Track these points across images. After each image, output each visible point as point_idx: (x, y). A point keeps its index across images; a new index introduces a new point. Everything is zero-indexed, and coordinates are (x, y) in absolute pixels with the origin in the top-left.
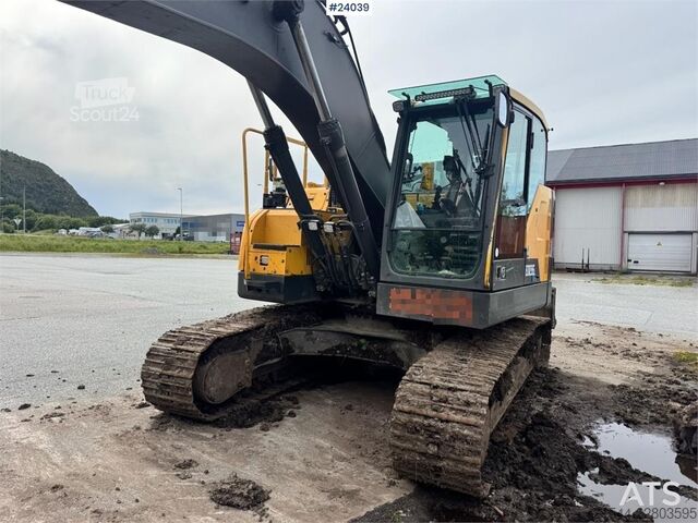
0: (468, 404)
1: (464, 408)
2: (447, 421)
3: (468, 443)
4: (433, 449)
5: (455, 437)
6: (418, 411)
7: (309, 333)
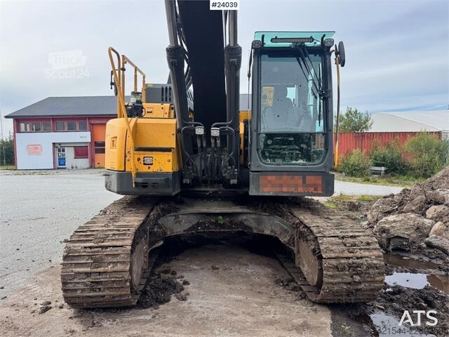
0: (368, 244)
1: (367, 247)
2: (361, 258)
3: (377, 268)
4: (357, 278)
5: (370, 266)
6: (341, 255)
7: (177, 217)
